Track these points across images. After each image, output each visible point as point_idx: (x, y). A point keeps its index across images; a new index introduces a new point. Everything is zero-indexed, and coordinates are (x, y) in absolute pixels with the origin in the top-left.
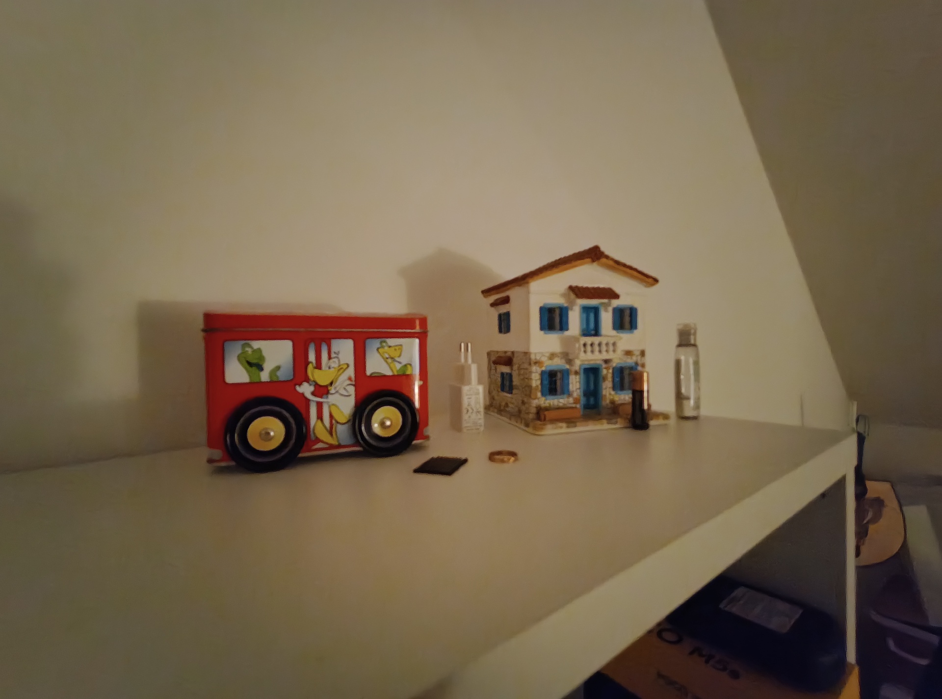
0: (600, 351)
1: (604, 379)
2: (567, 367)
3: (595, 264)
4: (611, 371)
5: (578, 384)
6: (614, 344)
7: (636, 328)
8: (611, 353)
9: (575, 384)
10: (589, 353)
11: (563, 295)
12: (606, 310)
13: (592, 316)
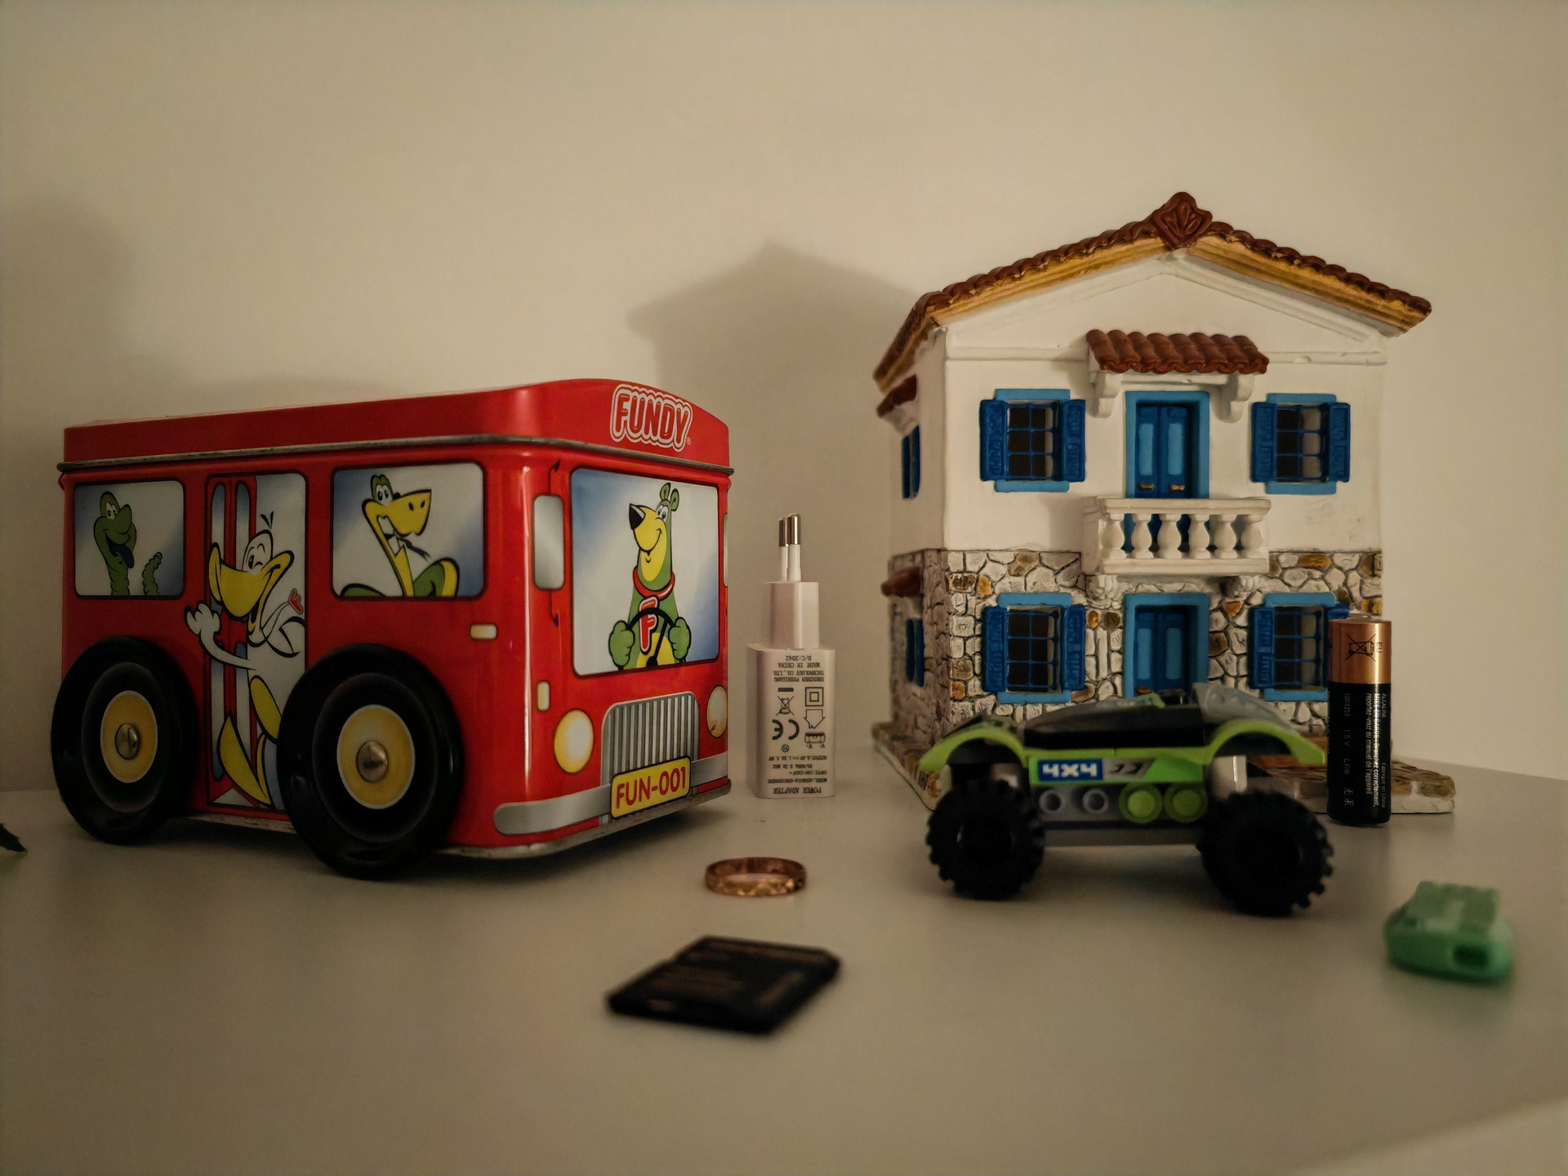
0: (1185, 548)
1: (1218, 645)
2: (1079, 599)
3: (1179, 254)
4: (1242, 620)
5: (1116, 657)
6: (1241, 525)
7: (1345, 476)
8: (1229, 554)
9: (1107, 658)
10: (1144, 554)
11: (1063, 362)
12: (1226, 414)
13: (1176, 432)
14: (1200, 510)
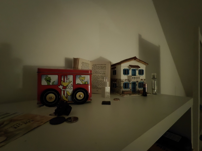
2: (129, 82)
3: (135, 60)
4: (138, 83)
7: (143, 74)
8: (138, 79)
9: (130, 86)
10: (134, 79)
11: (128, 67)
12: (137, 70)
13: (134, 71)
14: (135, 77)
